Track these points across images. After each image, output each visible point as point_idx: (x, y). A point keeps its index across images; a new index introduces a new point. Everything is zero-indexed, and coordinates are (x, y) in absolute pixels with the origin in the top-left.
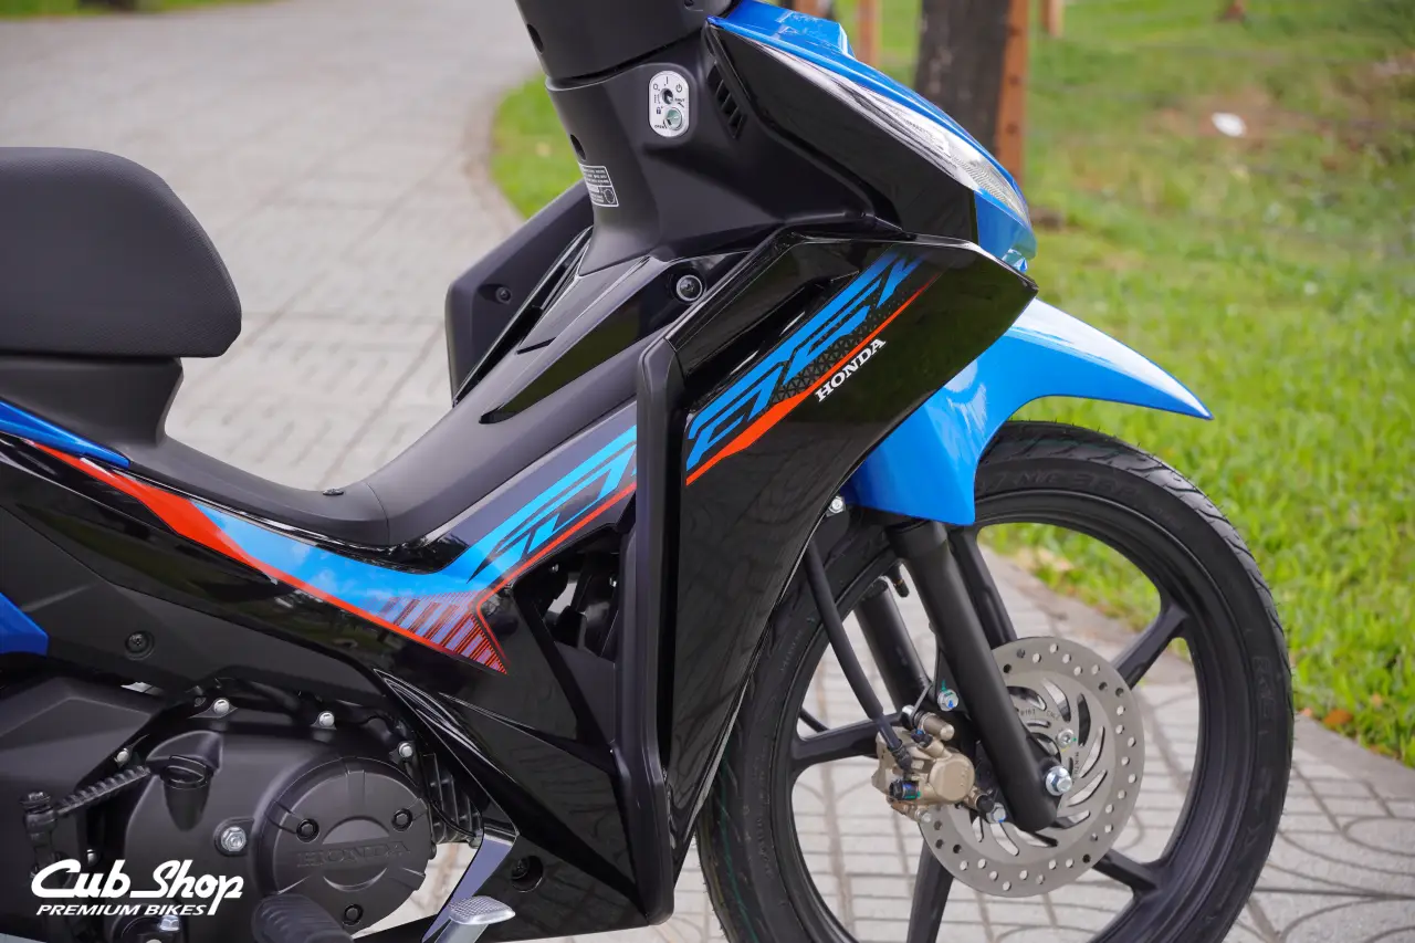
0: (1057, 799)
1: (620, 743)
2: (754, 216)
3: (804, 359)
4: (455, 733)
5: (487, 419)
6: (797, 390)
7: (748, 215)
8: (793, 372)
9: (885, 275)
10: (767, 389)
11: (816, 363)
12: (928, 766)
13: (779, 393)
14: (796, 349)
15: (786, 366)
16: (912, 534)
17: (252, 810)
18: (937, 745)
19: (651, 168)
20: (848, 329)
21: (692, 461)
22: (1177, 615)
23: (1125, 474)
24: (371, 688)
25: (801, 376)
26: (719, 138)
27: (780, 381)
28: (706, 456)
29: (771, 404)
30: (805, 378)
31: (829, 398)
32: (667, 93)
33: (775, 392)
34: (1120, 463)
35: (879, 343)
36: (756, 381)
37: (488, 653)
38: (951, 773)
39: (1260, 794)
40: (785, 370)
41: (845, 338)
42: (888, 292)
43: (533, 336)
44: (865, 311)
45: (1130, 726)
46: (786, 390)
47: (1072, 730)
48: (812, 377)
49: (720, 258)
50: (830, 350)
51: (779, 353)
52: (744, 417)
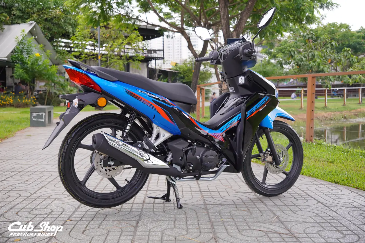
0: (281, 162)
1: (236, 151)
2: (250, 93)
3: (258, 106)
4: (219, 147)
5: (221, 115)
7: (249, 93)
8: (257, 108)
9: (266, 98)
12: (267, 157)
13: (256, 110)
14: (258, 105)
15: (257, 107)
16: (266, 130)
17: (200, 154)
18: (268, 155)
19: (239, 87)
20: (263, 104)
21: (247, 117)
22: (291, 143)
23: (286, 126)
24: (210, 143)
26: (248, 84)
28: (249, 116)
30: (259, 109)
32: (241, 79)
34: (286, 125)
35: (266, 106)
36: (253, 109)
37: (222, 140)
38: (269, 158)
39: (300, 164)
42: (267, 100)
43: (225, 106)
44: (264, 102)
45: (287, 155)
47: (281, 155)
49: (246, 97)
50: (261, 106)
51: (256, 106)
52: (252, 112)
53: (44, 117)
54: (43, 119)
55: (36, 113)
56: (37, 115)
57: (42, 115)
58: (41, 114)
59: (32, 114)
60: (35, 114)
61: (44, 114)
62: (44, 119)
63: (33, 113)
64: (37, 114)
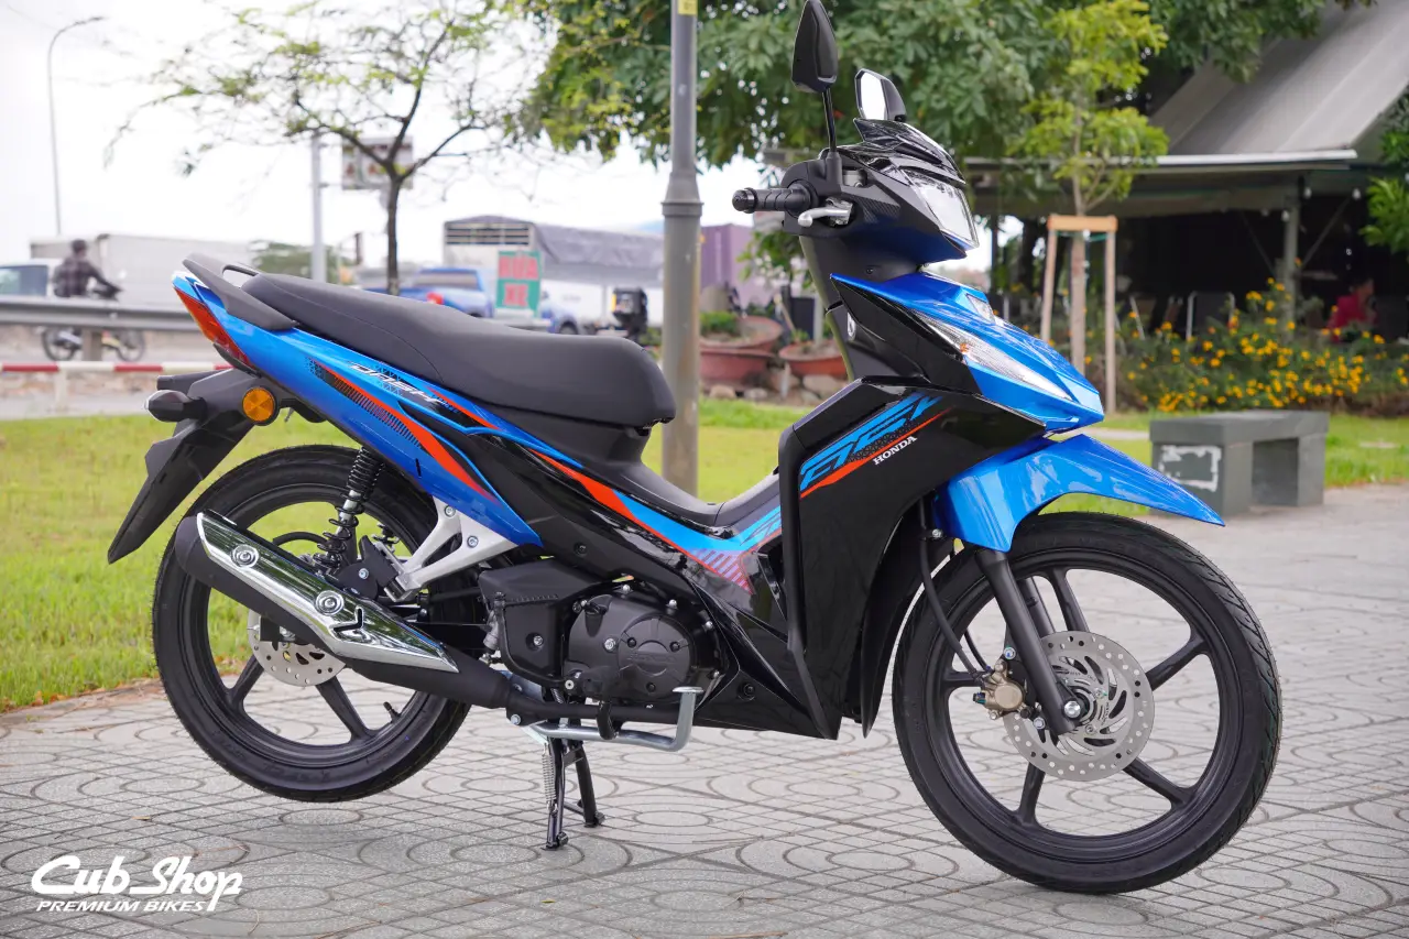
0: (1072, 720)
3: (865, 442)
6: (862, 457)
8: (860, 447)
9: (915, 404)
10: (844, 455)
11: (872, 444)
12: (993, 687)
13: (851, 458)
14: (860, 436)
15: (855, 444)
20: (893, 429)
22: (1198, 640)
24: (690, 590)
25: (864, 450)
27: (852, 451)
28: (810, 485)
29: (846, 463)
30: (866, 451)
31: (881, 463)
33: (849, 457)
35: (913, 439)
36: (838, 450)
37: (743, 583)
40: (854, 447)
41: (891, 434)
42: (918, 412)
44: (903, 421)
46: (856, 456)
48: (870, 451)
50: (882, 439)
51: (851, 437)
52: (832, 466)
53: (1215, 469)
54: (1209, 478)
55: (1178, 445)
56: (1184, 457)
57: (1208, 456)
58: (1200, 452)
59: (1162, 452)
60: (1173, 454)
61: (1216, 454)
62: (1216, 478)
63: (1165, 448)
64: (1185, 450)
